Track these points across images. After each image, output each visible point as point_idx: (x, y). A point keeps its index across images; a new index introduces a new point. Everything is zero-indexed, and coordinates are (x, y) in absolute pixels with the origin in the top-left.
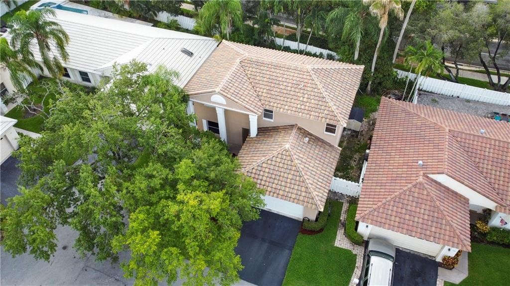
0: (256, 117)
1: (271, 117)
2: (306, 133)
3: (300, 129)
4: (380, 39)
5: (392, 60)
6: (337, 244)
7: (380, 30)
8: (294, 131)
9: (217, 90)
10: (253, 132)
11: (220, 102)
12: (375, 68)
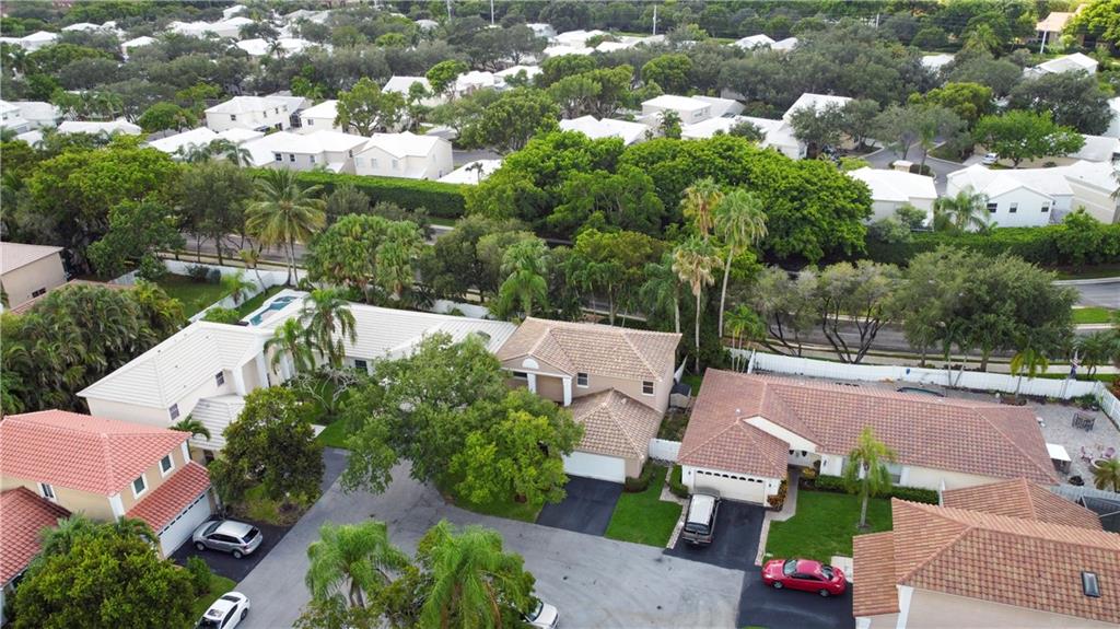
0: (570, 381)
1: (584, 383)
2: (623, 396)
3: (616, 392)
4: (698, 308)
5: (718, 334)
6: (662, 498)
7: (695, 298)
8: (611, 393)
9: (530, 353)
10: (568, 401)
11: (533, 367)
12: (700, 344)
